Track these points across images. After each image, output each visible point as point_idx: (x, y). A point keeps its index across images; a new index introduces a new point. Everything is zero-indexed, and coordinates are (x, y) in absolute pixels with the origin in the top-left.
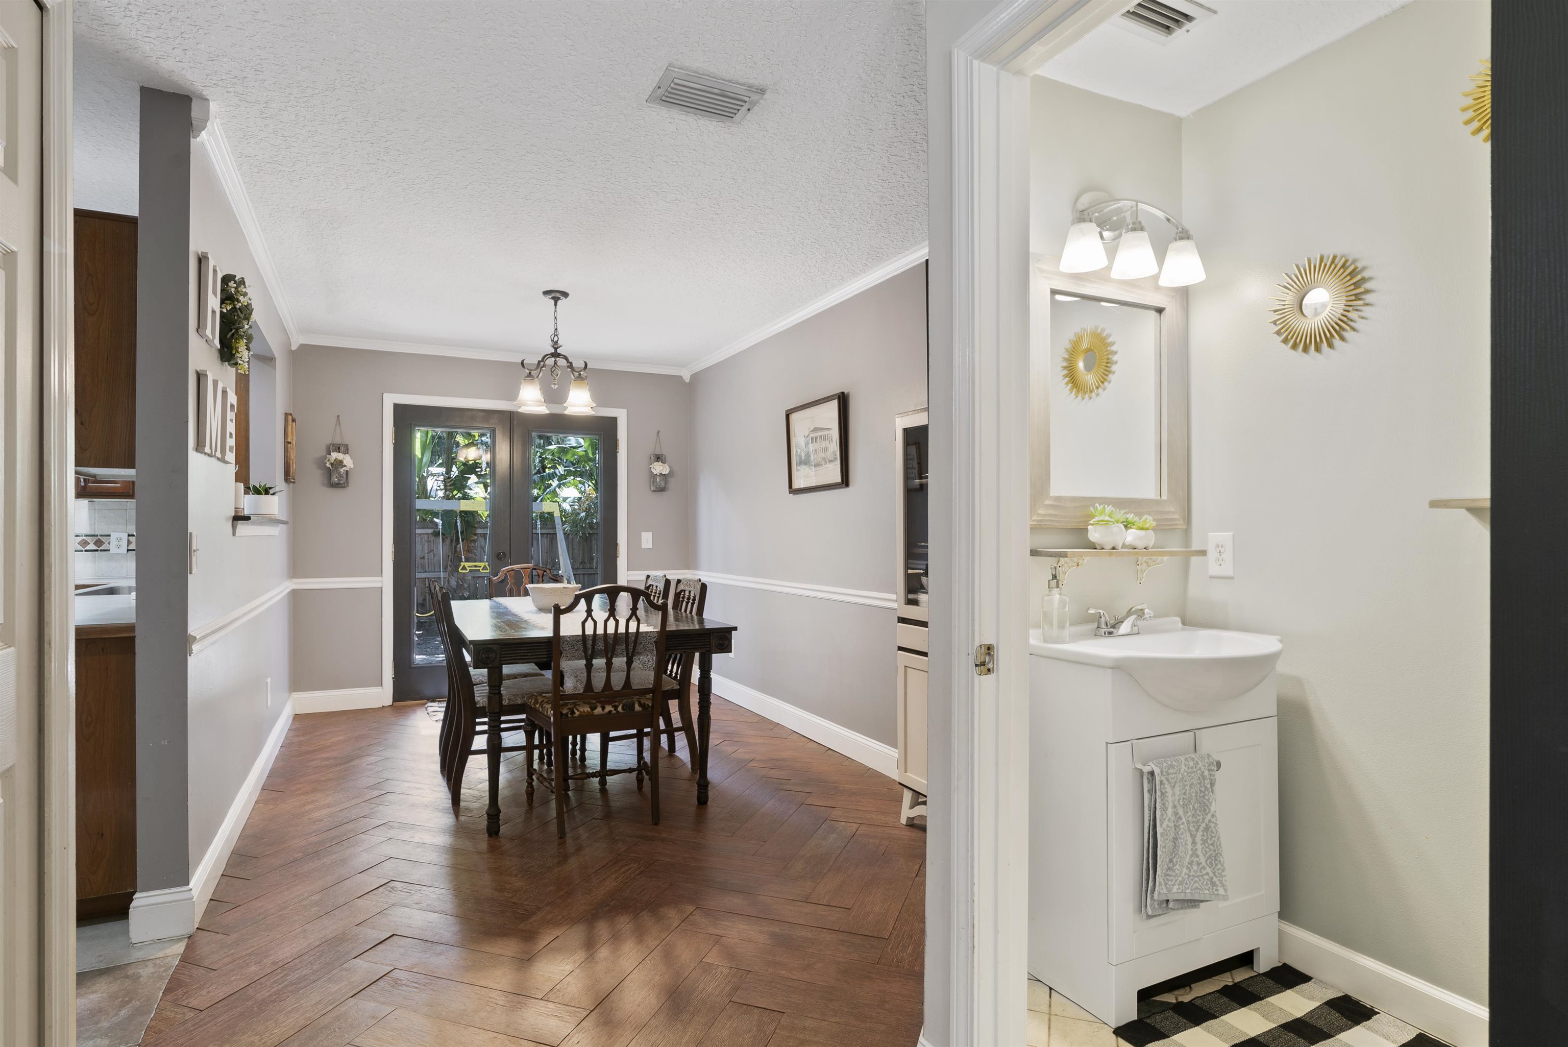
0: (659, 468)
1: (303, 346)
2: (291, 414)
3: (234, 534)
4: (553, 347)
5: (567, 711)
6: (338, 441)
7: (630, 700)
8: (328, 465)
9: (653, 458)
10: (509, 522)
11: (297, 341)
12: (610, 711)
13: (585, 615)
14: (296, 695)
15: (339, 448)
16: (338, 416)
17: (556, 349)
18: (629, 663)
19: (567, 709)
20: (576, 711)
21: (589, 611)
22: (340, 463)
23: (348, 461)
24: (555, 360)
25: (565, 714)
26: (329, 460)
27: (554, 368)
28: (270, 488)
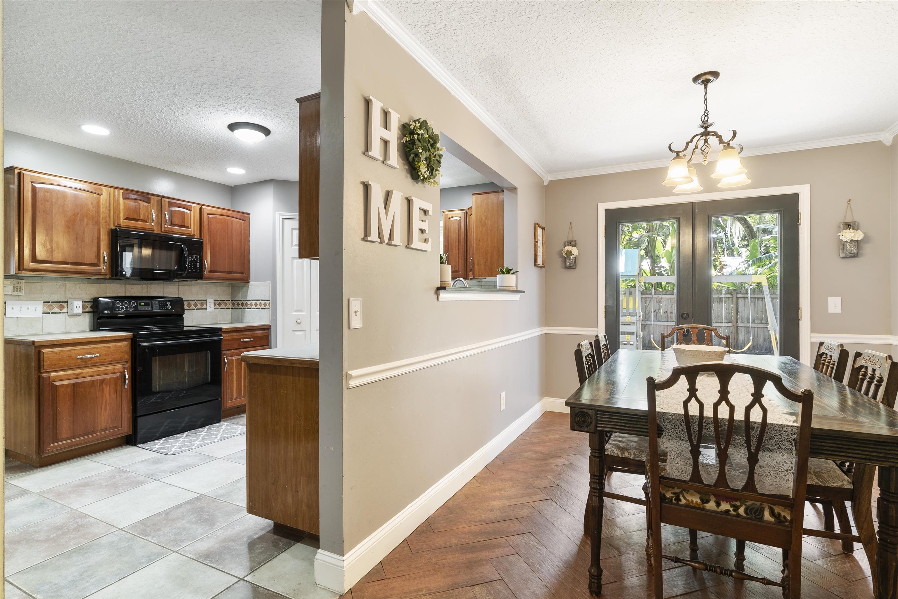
0: (848, 235)
1: (551, 182)
2: (538, 224)
3: (438, 300)
4: (702, 127)
5: (672, 495)
6: (570, 239)
7: (758, 504)
8: (564, 255)
9: (841, 226)
11: (548, 178)
12: (727, 511)
13: (687, 394)
14: (546, 399)
15: (571, 243)
16: (571, 223)
17: (706, 128)
18: (753, 460)
19: (672, 493)
20: (682, 498)
21: (693, 391)
22: (569, 253)
23: (575, 251)
24: (706, 139)
25: (669, 498)
26: (564, 252)
27: (705, 147)
28: (511, 270)
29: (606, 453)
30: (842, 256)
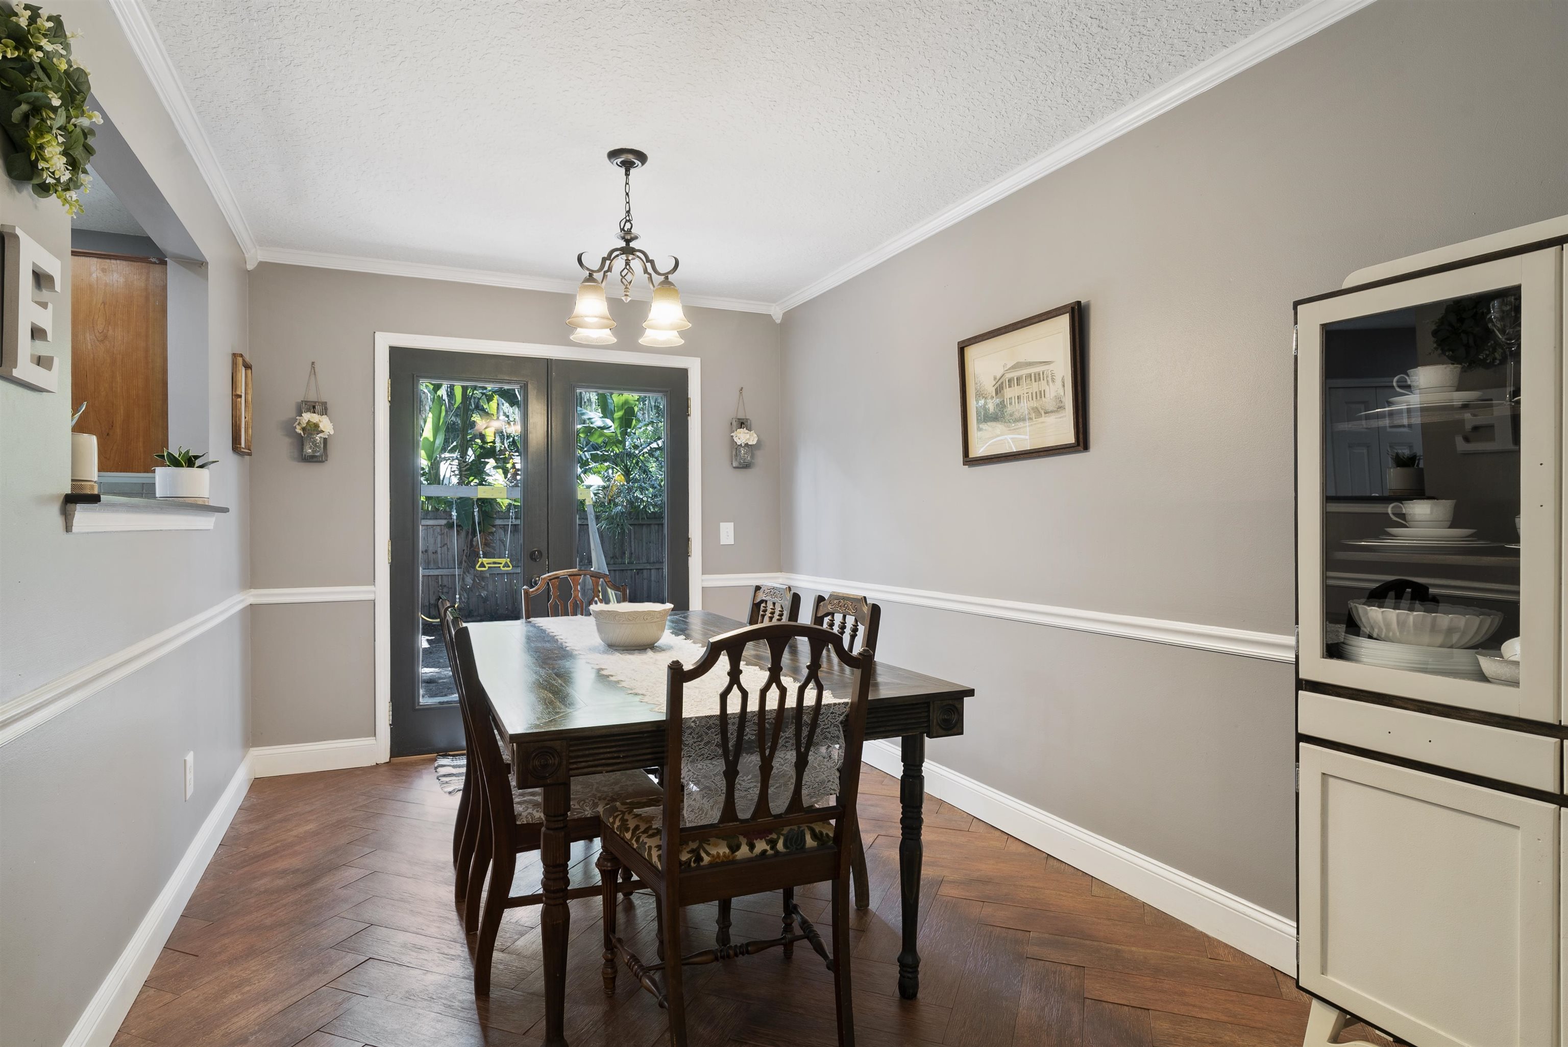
0: (743, 437)
1: (262, 265)
2: (241, 356)
3: (68, 528)
4: (623, 238)
5: (690, 856)
6: (312, 397)
7: (795, 827)
8: (299, 430)
9: (734, 423)
10: (546, 510)
11: (255, 256)
12: (764, 852)
13: (727, 680)
14: (255, 752)
15: (314, 407)
16: (313, 363)
17: (628, 242)
18: (801, 764)
19: (688, 852)
20: (703, 855)
21: (735, 675)
22: (314, 428)
23: (326, 425)
24: (627, 260)
25: (686, 862)
26: (299, 424)
27: (626, 271)
28: (196, 457)
29: (518, 823)
30: (734, 465)
